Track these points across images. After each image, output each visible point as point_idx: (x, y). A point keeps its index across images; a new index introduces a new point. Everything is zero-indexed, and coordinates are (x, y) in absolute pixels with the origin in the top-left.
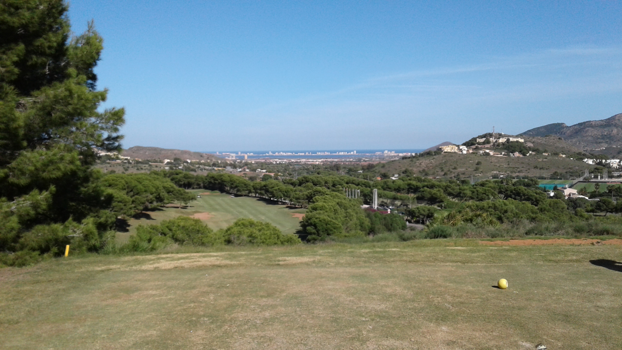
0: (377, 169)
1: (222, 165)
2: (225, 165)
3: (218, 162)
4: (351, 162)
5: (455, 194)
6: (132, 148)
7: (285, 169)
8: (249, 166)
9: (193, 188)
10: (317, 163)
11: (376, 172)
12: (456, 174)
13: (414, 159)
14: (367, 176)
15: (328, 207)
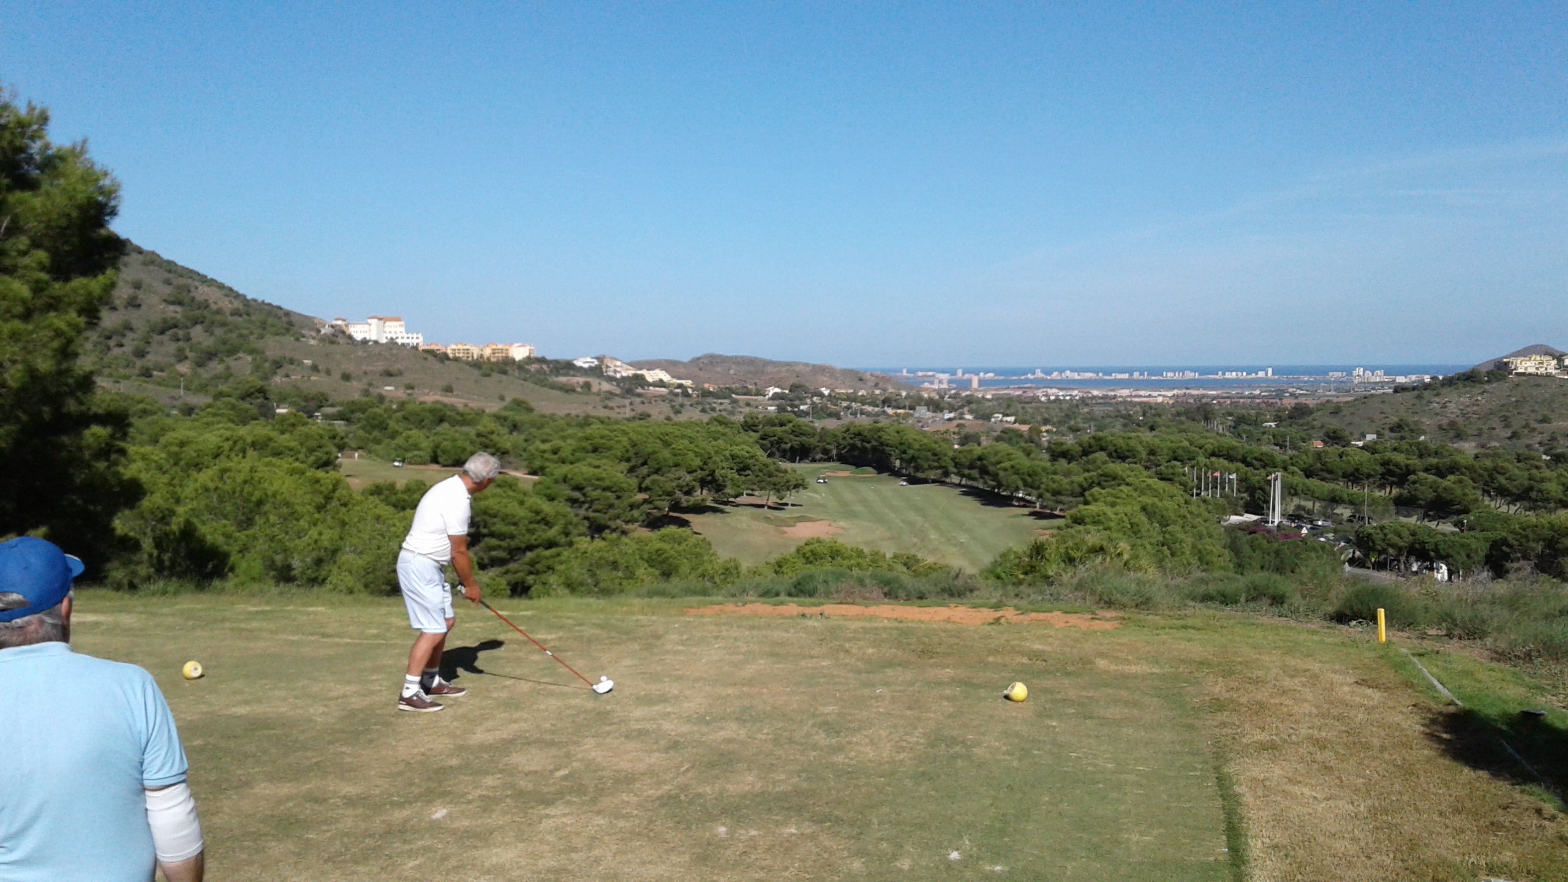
0: (1320, 419)
1: (907, 404)
2: (915, 402)
3: (900, 395)
4: (1255, 397)
5: (1515, 491)
6: (699, 358)
7: (1067, 415)
8: (974, 406)
9: (814, 461)
10: (1160, 399)
11: (1313, 428)
12: (1546, 436)
13: (1426, 394)
14: (1283, 436)
15: (1113, 517)
